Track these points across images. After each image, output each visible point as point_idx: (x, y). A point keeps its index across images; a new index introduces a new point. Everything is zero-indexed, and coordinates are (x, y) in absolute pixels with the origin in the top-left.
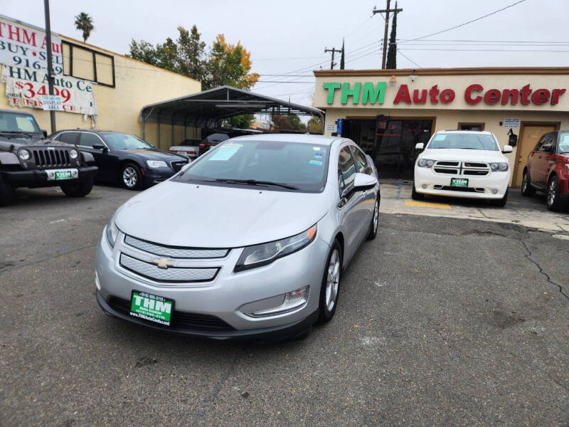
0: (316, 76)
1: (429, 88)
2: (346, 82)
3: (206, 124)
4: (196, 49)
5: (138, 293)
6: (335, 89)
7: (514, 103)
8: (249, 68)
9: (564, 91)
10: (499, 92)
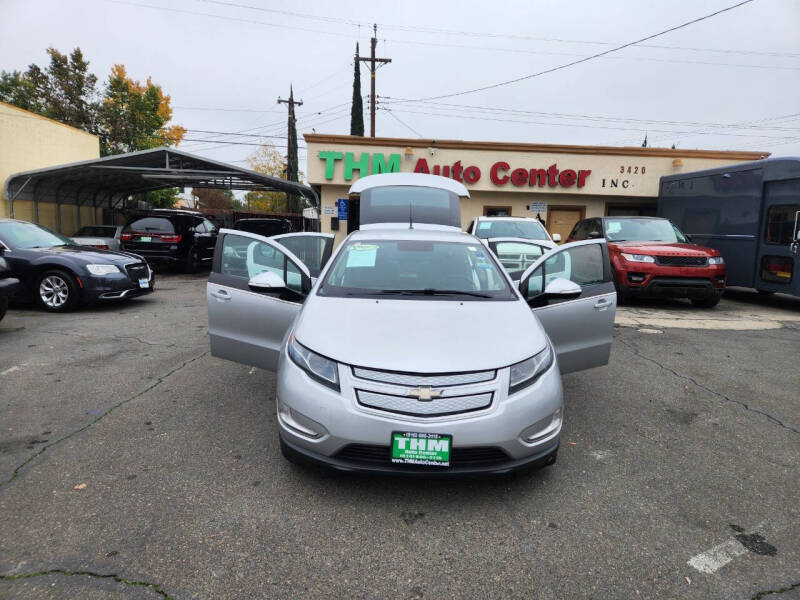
0: (307, 141)
1: (451, 164)
2: (349, 151)
3: (110, 202)
4: (80, 85)
5: (402, 434)
6: (336, 160)
7: (541, 185)
8: (168, 119)
9: (589, 172)
10: (525, 171)
